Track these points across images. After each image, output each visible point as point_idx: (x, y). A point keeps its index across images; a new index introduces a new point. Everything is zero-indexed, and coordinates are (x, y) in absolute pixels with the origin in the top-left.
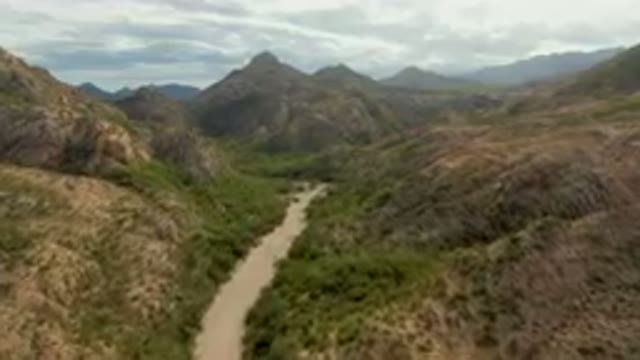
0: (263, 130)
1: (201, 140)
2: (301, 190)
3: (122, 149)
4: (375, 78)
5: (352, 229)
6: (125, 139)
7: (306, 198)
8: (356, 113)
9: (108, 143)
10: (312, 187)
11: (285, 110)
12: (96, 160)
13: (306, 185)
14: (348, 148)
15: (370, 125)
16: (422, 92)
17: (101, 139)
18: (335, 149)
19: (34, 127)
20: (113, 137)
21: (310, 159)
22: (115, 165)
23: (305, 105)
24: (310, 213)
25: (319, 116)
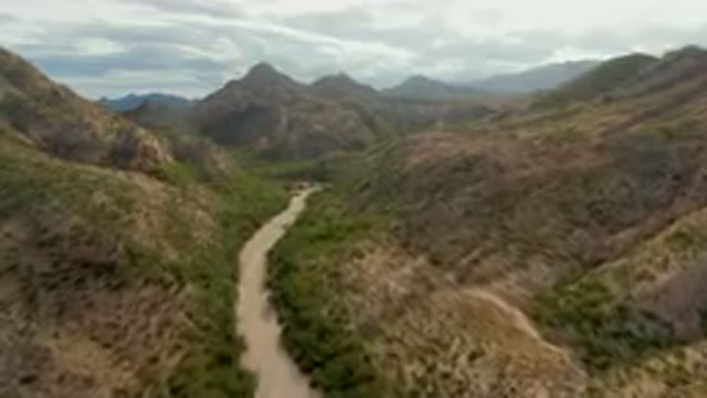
0: (264, 140)
1: (214, 147)
2: (301, 188)
3: (156, 152)
4: (378, 87)
5: (339, 207)
6: (156, 144)
7: (305, 194)
8: (351, 123)
9: (146, 148)
10: (311, 186)
11: (284, 120)
12: (139, 160)
13: (305, 184)
14: (341, 153)
15: (365, 134)
16: (426, 103)
17: (140, 145)
18: (331, 155)
19: (86, 135)
20: (148, 142)
21: (310, 164)
22: (151, 164)
23: (303, 116)
24: (309, 201)
25: (319, 128)
